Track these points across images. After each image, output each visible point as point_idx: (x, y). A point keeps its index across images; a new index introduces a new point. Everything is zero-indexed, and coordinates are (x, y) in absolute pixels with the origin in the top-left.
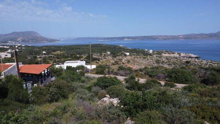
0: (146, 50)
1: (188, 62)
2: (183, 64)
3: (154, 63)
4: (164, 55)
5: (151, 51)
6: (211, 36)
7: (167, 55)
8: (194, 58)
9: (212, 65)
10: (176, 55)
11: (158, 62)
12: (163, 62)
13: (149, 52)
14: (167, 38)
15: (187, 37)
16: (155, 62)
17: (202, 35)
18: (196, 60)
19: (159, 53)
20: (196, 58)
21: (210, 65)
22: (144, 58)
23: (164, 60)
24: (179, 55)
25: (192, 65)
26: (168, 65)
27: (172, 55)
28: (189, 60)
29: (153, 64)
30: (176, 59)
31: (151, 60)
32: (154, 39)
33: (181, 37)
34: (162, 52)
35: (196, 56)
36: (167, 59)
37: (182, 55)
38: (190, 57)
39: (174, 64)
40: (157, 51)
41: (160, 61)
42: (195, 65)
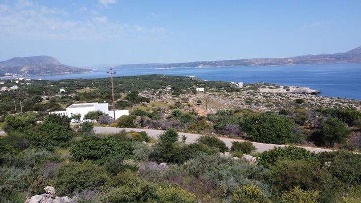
0: (233, 83)
1: (299, 101)
2: (292, 104)
3: (242, 104)
4: (262, 90)
5: (241, 85)
6: (338, 58)
7: (267, 90)
8: (309, 94)
9: (339, 105)
10: (282, 90)
11: (249, 101)
12: (258, 103)
13: (237, 86)
14: (267, 63)
15: (300, 61)
16: (244, 103)
17: (323, 56)
18: (314, 97)
19: (255, 88)
20: (313, 93)
21: (336, 104)
22: (227, 96)
23: (259, 98)
24: (287, 90)
25: (306, 105)
26: (267, 106)
27: (275, 91)
28: (302, 98)
29: (241, 106)
30: (280, 97)
31: (238, 99)
32: (246, 64)
33: (290, 60)
34: (259, 86)
35: (314, 91)
36: (264, 97)
37: (292, 89)
38: (304, 93)
39: (277, 104)
40: (250, 85)
41: (252, 100)
42: (312, 105)
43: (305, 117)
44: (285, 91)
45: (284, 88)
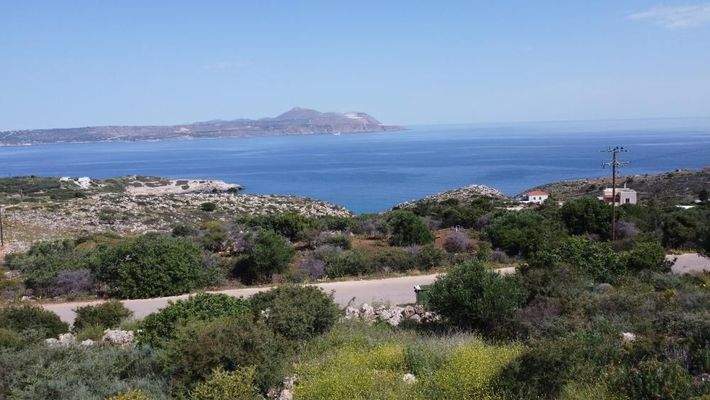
0: (66, 179)
1: (208, 207)
2: (196, 213)
3: (92, 224)
4: (133, 191)
5: (84, 182)
6: (266, 126)
7: (144, 190)
8: (225, 192)
9: (275, 208)
10: (174, 188)
11: (107, 217)
12: (126, 218)
13: (75, 185)
14: (139, 135)
15: (203, 131)
16: (96, 220)
17: (241, 123)
18: (233, 198)
19: (118, 187)
20: (231, 191)
21: (271, 207)
22: (53, 209)
23: (129, 207)
24: (184, 188)
25: (221, 214)
26: (146, 223)
27: (161, 190)
28: (212, 200)
29: (89, 228)
30: (172, 202)
31: (83, 214)
32: (90, 138)
33: (183, 130)
34: (126, 183)
35: (232, 186)
36: (139, 204)
37: (193, 185)
38: (215, 191)
39: (167, 216)
40: (107, 181)
41: (114, 212)
42: (231, 212)
43: (220, 235)
44: (180, 189)
45: (179, 183)
